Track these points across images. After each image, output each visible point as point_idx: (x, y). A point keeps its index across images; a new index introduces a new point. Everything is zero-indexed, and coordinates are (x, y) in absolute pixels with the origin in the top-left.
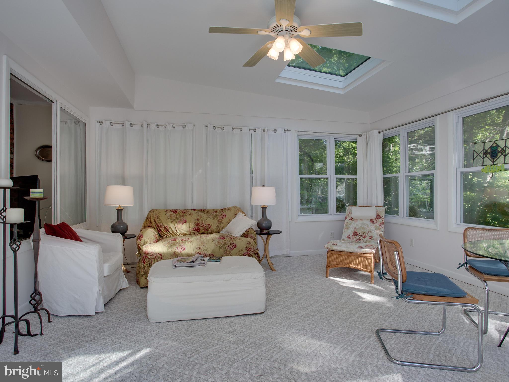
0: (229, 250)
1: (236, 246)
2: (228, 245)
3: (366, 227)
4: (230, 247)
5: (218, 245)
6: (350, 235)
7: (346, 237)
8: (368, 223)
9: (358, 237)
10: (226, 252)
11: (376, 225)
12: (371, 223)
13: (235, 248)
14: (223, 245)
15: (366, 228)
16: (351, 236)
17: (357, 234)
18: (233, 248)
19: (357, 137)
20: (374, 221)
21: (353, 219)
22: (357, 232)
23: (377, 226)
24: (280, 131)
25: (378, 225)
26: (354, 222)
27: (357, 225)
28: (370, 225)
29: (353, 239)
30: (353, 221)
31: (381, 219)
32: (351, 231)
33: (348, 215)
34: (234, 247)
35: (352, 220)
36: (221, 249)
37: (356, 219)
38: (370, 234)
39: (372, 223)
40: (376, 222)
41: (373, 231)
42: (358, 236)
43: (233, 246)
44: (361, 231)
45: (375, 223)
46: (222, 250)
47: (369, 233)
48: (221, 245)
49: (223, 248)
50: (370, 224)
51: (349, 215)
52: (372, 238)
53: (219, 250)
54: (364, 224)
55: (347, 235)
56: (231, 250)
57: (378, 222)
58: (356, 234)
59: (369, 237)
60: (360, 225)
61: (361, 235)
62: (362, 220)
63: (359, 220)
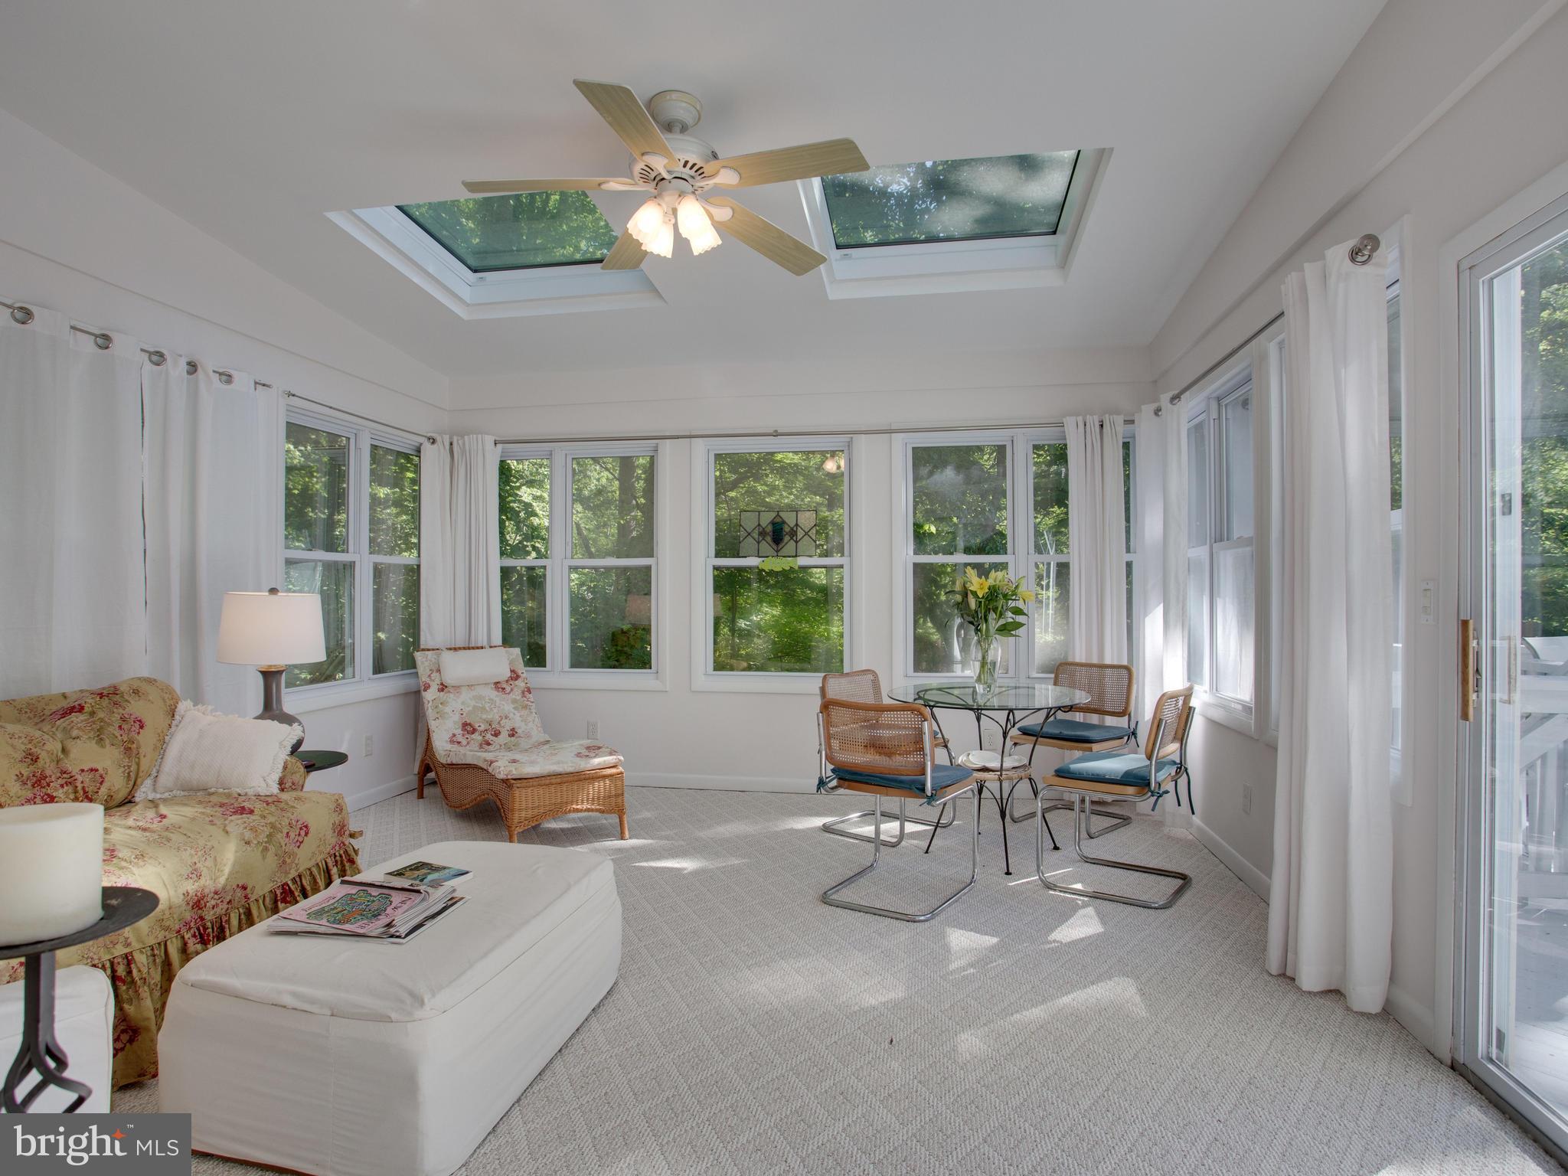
0: (291, 848)
1: (306, 827)
2: (285, 831)
3: (489, 705)
4: (292, 835)
5: (255, 842)
6: (454, 735)
7: (447, 741)
8: (491, 693)
9: (481, 738)
10: (284, 862)
11: (514, 696)
12: (497, 693)
13: (306, 834)
14: (270, 836)
15: (491, 709)
16: (459, 738)
17: (474, 731)
18: (300, 839)
19: (421, 444)
20: (504, 686)
21: (446, 687)
22: (470, 724)
23: (516, 699)
24: (242, 381)
25: (516, 695)
26: (452, 695)
27: (463, 703)
28: (497, 700)
29: (468, 743)
30: (449, 692)
31: (520, 680)
32: (455, 723)
33: (429, 676)
34: (303, 833)
35: (446, 690)
36: (269, 853)
37: (457, 688)
38: (507, 725)
39: (501, 693)
40: (512, 690)
41: (511, 715)
42: (477, 734)
43: (301, 829)
44: (481, 718)
45: (509, 693)
46: (270, 855)
47: (504, 721)
48: (263, 838)
49: (272, 849)
50: (497, 696)
51: (433, 678)
52: (516, 733)
53: (264, 858)
54: (480, 698)
55: (447, 736)
56: (296, 849)
57: (515, 689)
58: (469, 728)
59: (507, 733)
60: (473, 703)
61: (486, 730)
62: (473, 688)
63: (464, 690)
